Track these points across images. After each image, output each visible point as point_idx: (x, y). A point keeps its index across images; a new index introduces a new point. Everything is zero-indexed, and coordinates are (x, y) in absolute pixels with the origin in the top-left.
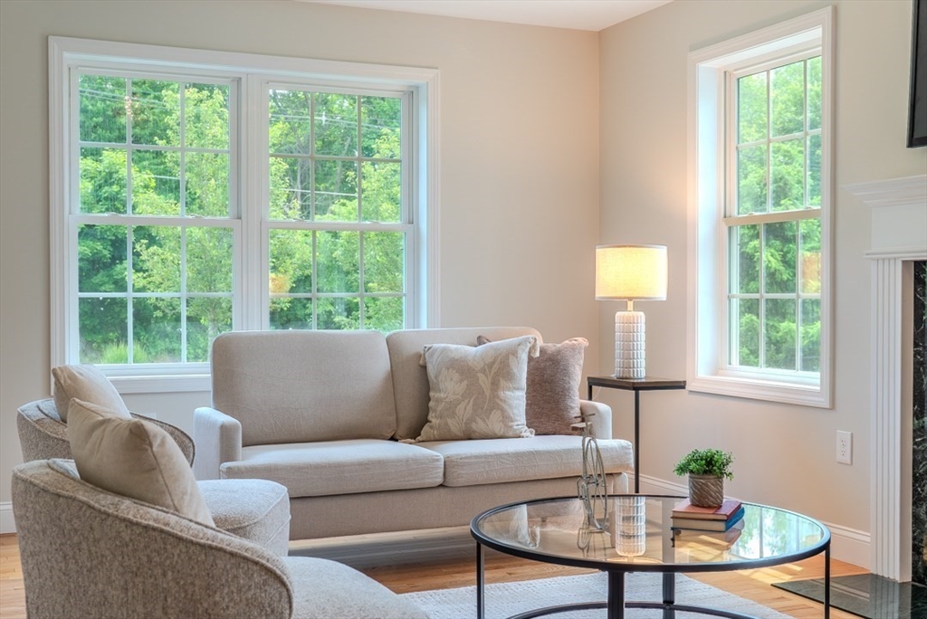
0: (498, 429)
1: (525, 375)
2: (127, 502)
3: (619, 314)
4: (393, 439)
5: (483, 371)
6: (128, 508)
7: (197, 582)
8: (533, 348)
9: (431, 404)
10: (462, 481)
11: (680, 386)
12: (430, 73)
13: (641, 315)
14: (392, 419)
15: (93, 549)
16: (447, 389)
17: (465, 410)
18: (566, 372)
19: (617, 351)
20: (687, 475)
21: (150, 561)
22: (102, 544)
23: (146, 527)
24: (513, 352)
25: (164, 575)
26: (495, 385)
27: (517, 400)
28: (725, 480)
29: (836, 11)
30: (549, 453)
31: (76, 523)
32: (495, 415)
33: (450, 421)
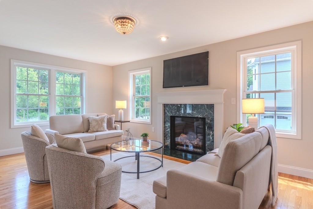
0: (102, 130)
1: (106, 121)
2: (76, 152)
3: (119, 111)
4: (83, 132)
5: (100, 121)
6: (77, 153)
7: (91, 164)
8: (108, 117)
9: (90, 126)
10: (98, 139)
11: (129, 122)
12: (86, 71)
13: (123, 111)
14: (83, 129)
15: (71, 161)
16: (93, 124)
17: (97, 127)
18: (112, 120)
19: (119, 117)
20: (142, 137)
21: (82, 162)
22: (73, 160)
23: (81, 156)
24: (104, 117)
25: (85, 164)
26: (102, 123)
27: (105, 125)
28: (148, 137)
29: (152, 68)
30: (112, 133)
31: (67, 157)
32: (102, 128)
33: (94, 129)
